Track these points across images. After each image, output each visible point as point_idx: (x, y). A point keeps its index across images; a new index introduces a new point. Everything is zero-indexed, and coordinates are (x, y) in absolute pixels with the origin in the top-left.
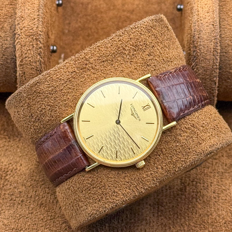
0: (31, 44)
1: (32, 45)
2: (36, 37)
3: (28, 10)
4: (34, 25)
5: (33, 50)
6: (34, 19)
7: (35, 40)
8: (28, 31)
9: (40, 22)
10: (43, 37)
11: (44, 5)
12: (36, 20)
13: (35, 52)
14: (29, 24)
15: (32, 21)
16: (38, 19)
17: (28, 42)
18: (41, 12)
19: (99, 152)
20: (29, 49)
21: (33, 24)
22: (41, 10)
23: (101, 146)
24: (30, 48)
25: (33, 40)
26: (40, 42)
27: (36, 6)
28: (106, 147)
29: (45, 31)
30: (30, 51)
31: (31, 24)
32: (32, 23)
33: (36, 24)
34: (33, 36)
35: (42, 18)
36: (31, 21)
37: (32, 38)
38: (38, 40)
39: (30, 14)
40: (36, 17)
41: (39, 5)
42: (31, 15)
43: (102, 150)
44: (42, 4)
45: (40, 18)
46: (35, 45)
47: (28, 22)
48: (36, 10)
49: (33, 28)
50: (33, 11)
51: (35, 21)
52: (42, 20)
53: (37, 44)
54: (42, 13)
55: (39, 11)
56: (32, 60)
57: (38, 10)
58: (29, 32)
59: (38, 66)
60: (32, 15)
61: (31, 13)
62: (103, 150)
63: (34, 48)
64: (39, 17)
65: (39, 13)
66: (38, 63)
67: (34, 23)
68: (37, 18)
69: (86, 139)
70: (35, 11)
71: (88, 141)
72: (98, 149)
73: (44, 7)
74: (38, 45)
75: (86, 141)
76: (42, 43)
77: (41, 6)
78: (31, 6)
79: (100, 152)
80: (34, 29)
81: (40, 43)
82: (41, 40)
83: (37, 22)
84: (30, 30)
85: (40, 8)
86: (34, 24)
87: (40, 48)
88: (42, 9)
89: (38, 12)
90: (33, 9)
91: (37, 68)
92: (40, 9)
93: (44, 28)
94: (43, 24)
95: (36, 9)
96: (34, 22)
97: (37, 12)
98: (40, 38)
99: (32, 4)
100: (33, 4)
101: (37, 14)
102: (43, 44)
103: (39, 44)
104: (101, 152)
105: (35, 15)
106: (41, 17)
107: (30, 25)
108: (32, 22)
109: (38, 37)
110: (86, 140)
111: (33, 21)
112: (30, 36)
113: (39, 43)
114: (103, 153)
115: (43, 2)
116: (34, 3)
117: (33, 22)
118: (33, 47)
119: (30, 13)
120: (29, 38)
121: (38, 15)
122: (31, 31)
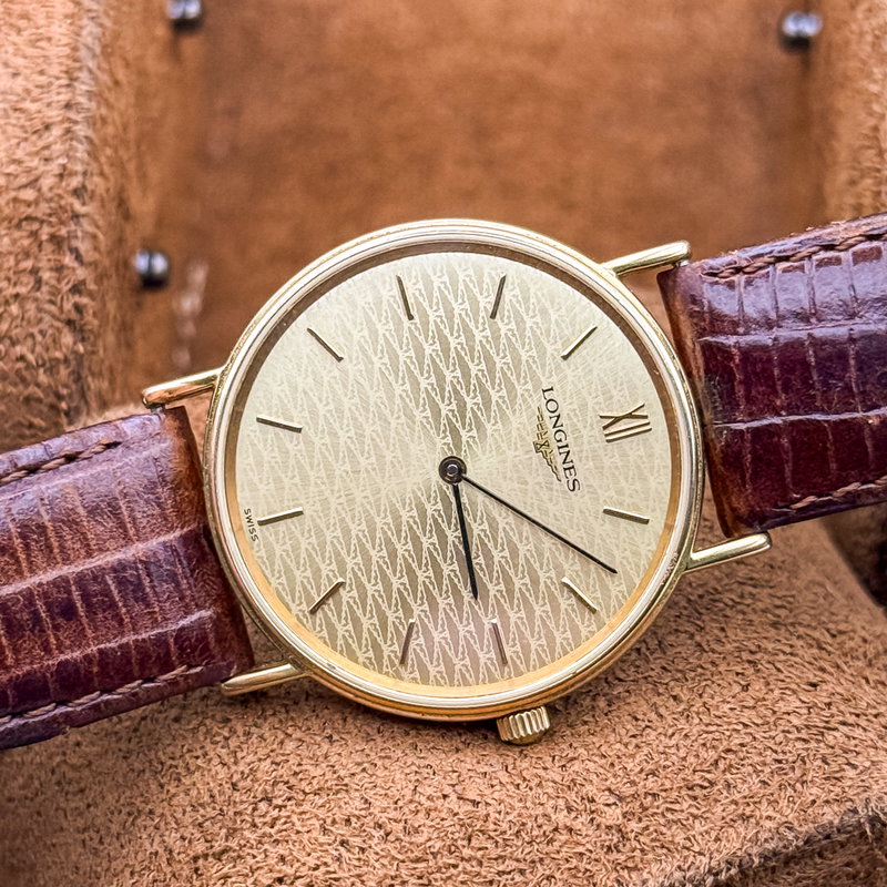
0: (28, 264)
1: (34, 271)
2: (53, 230)
3: (15, 75)
4: (46, 160)
5: (36, 300)
6: (47, 127)
7: (48, 247)
8: (13, 194)
9: (80, 146)
10: (91, 229)
11: (104, 47)
12: (56, 131)
13: (49, 313)
14: (19, 154)
15: (34, 137)
16: (68, 131)
17: (10, 253)
18: (84, 88)
19: (313, 612)
20: (17, 296)
21: (37, 153)
22: (84, 75)
23: (330, 580)
24: (22, 290)
25: (40, 246)
26: (78, 258)
27: (57, 51)
28: (355, 593)
29: (108, 190)
30: (22, 307)
31: (29, 154)
32: (35, 149)
33: (58, 157)
34: (35, 226)
35: (91, 122)
36: (26, 139)
37: (34, 234)
38: (65, 248)
39: (24, 99)
40: (54, 114)
41: (75, 49)
42: (27, 105)
43: (331, 601)
44: (89, 40)
45: (76, 122)
46: (46, 275)
47: (14, 141)
48: (58, 78)
49: (36, 180)
50: (43, 80)
51: (51, 139)
52: (90, 133)
53: (59, 269)
54: (90, 95)
55: (76, 84)
56: (31, 358)
57: (72, 79)
58: (15, 200)
59: (66, 386)
60: (32, 107)
61: (28, 91)
62: (338, 605)
63: (45, 289)
64: (72, 115)
65: (74, 93)
66: (63, 372)
67: (44, 148)
68: (62, 122)
69: (261, 523)
70: (50, 84)
71: (265, 538)
72: (313, 592)
73: (101, 58)
74: (65, 272)
75: (258, 533)
76: (90, 264)
77: (83, 53)
78: (30, 51)
79: (320, 614)
80: (47, 183)
81: (76, 265)
82: (84, 246)
83: (63, 143)
84: (25, 186)
85: (77, 65)
86: (46, 153)
87: (77, 289)
88: (90, 71)
89: (68, 86)
90: (42, 73)
91: (60, 397)
92: (80, 69)
93: (102, 174)
94: (93, 154)
95: (55, 70)
96: (47, 147)
97: (63, 90)
98: (76, 237)
99: (33, 43)
100: (39, 44)
101: (64, 97)
102: (94, 264)
103: (74, 269)
104: (326, 615)
105: (49, 105)
106: (87, 119)
107: (19, 162)
108: (35, 144)
109: (63, 232)
110: (257, 526)
111: (40, 137)
112: (24, 223)
113: (68, 260)
114: (334, 619)
115: (98, 31)
116: (49, 39)
117: (41, 144)
118: (39, 283)
119: (24, 95)
120: (17, 234)
121: (68, 106)
122: (29, 194)
